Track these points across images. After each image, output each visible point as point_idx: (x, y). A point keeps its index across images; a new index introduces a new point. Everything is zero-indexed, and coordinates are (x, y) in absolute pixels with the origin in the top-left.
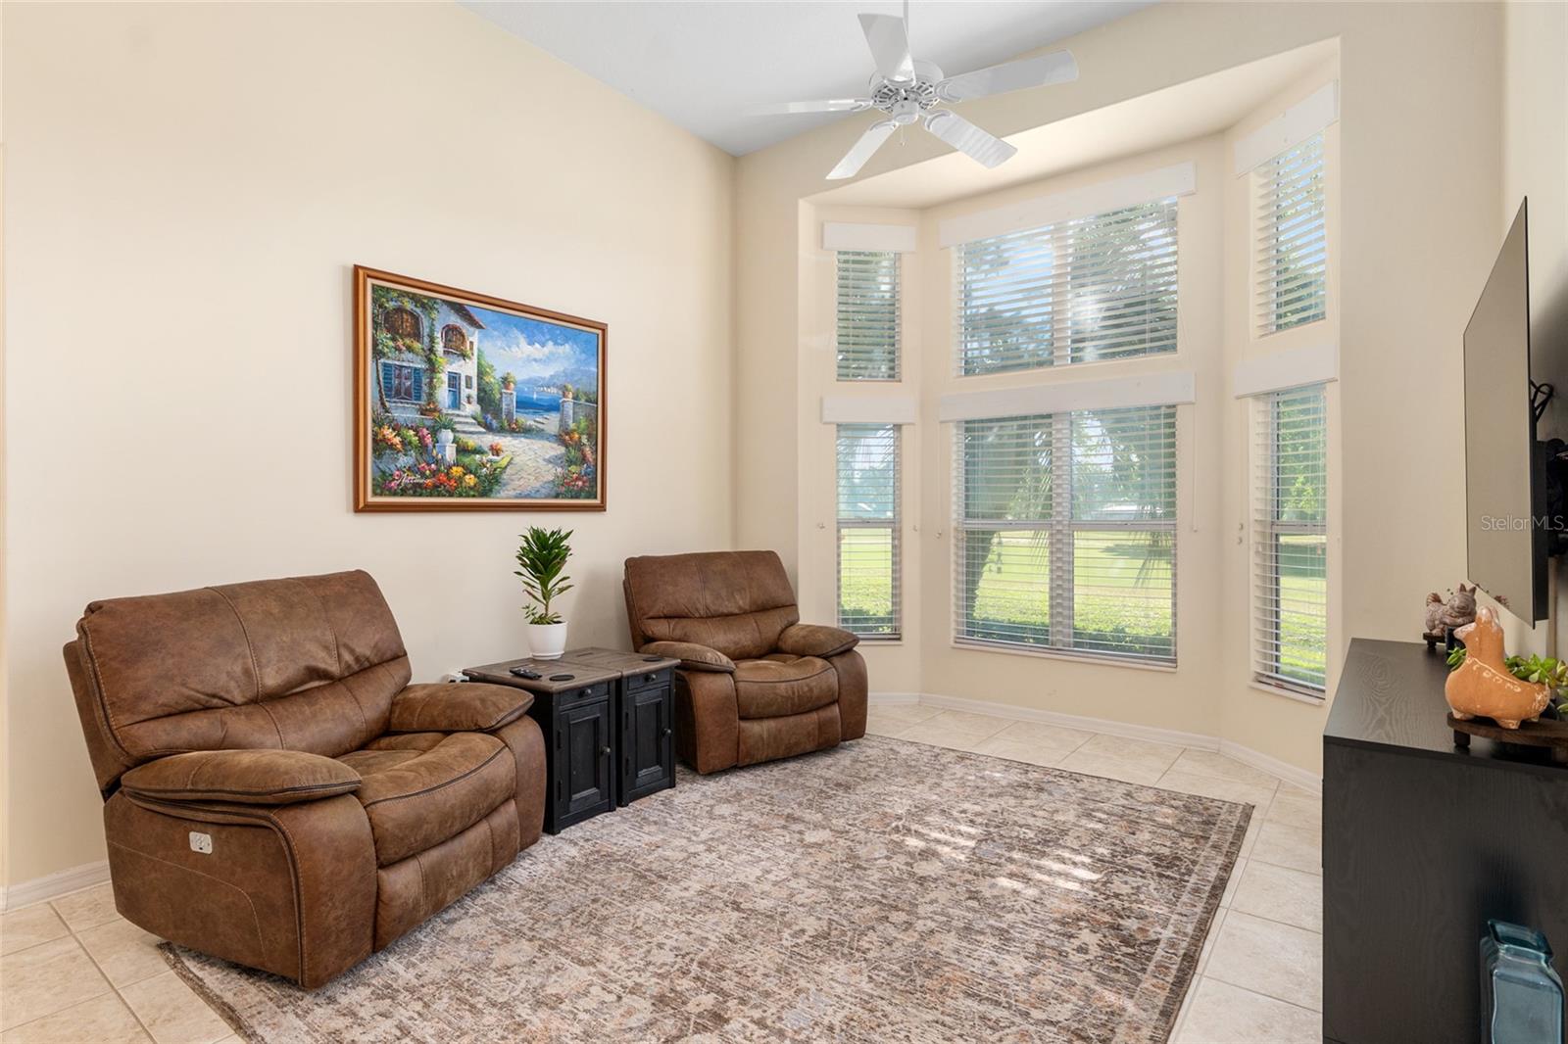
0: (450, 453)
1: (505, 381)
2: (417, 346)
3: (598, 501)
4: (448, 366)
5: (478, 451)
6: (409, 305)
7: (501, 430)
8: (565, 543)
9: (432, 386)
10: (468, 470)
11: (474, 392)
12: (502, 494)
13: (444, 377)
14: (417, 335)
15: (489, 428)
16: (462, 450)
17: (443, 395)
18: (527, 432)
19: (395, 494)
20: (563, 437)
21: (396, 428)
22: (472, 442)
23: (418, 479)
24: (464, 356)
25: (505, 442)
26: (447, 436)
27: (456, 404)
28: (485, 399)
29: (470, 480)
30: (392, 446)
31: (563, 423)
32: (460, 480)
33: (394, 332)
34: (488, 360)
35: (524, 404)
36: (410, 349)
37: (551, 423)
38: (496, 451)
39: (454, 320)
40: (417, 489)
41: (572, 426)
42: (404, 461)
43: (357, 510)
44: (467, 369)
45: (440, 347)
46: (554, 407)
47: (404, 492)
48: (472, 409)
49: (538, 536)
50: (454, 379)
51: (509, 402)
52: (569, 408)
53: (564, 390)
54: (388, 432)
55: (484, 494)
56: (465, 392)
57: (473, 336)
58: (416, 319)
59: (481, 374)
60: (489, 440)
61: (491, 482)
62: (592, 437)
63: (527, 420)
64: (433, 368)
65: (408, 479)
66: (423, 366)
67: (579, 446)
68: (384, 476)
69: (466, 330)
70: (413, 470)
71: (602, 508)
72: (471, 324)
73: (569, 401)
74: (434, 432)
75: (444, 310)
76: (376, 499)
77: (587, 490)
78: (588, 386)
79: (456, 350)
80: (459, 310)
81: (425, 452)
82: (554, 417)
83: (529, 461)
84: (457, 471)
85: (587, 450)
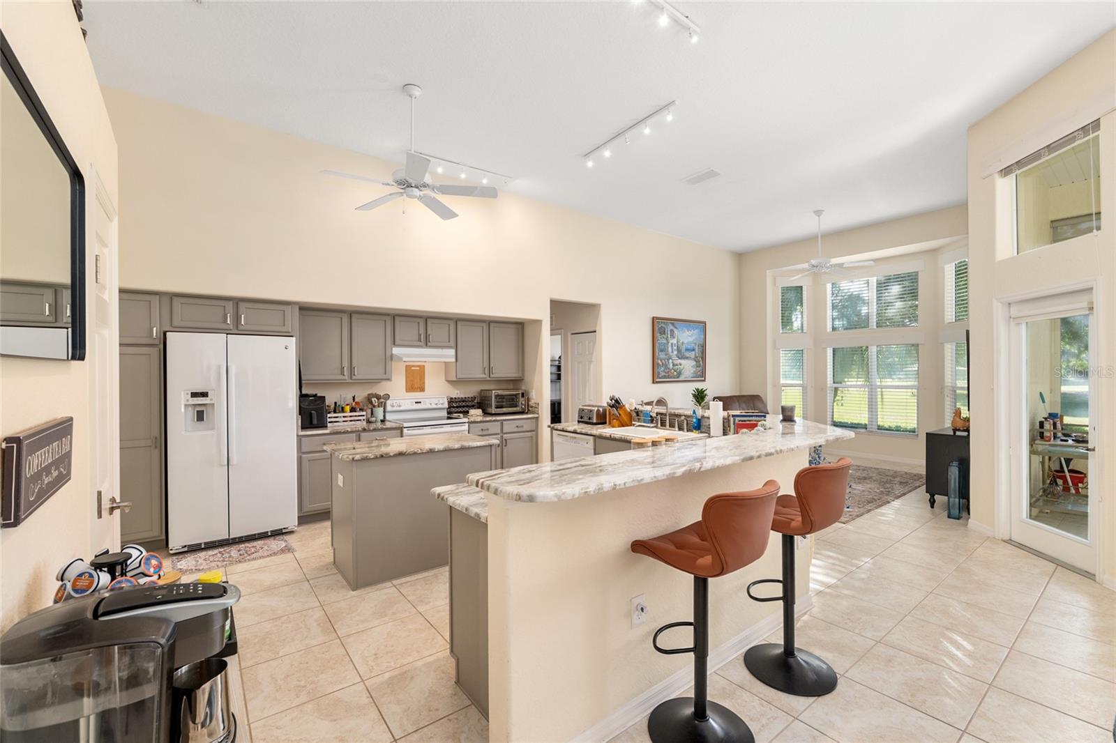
0: (671, 366)
1: (683, 343)
2: (665, 336)
3: (703, 379)
4: (671, 341)
5: (677, 365)
6: (663, 325)
8: (705, 392)
9: (668, 348)
10: (675, 371)
11: (676, 348)
12: (683, 376)
13: (670, 344)
14: (664, 334)
15: (680, 358)
16: (673, 365)
17: (670, 349)
18: (687, 358)
19: (660, 378)
20: (695, 359)
21: (661, 360)
22: (675, 362)
23: (665, 374)
24: (674, 338)
25: (682, 361)
26: (671, 361)
27: (672, 352)
28: (679, 350)
29: (675, 373)
30: (660, 365)
31: (695, 354)
32: (673, 373)
33: (661, 334)
34: (680, 338)
35: (687, 349)
36: (664, 338)
37: (692, 354)
38: (681, 365)
39: (672, 327)
40: (665, 377)
41: (697, 354)
42: (662, 369)
43: (653, 383)
44: (674, 341)
45: (669, 336)
46: (694, 350)
47: (662, 378)
48: (675, 353)
49: (697, 390)
50: (672, 344)
51: (683, 350)
52: (697, 349)
53: (696, 344)
54: (659, 361)
55: (678, 378)
56: (674, 348)
57: (676, 332)
58: (664, 329)
59: (677, 342)
60: (680, 361)
61: (679, 374)
62: (702, 358)
63: (687, 354)
64: (668, 343)
65: (663, 374)
66: (665, 341)
67: (699, 361)
68: (659, 373)
69: (675, 330)
70: (664, 371)
71: (704, 381)
72: (676, 328)
73: (697, 347)
74: (668, 360)
75: (670, 325)
76: (657, 380)
77: (701, 375)
78: (701, 342)
79: (673, 336)
80: (673, 324)
81: (666, 366)
82: (693, 352)
83: (688, 366)
84: (673, 371)
85: (701, 362)
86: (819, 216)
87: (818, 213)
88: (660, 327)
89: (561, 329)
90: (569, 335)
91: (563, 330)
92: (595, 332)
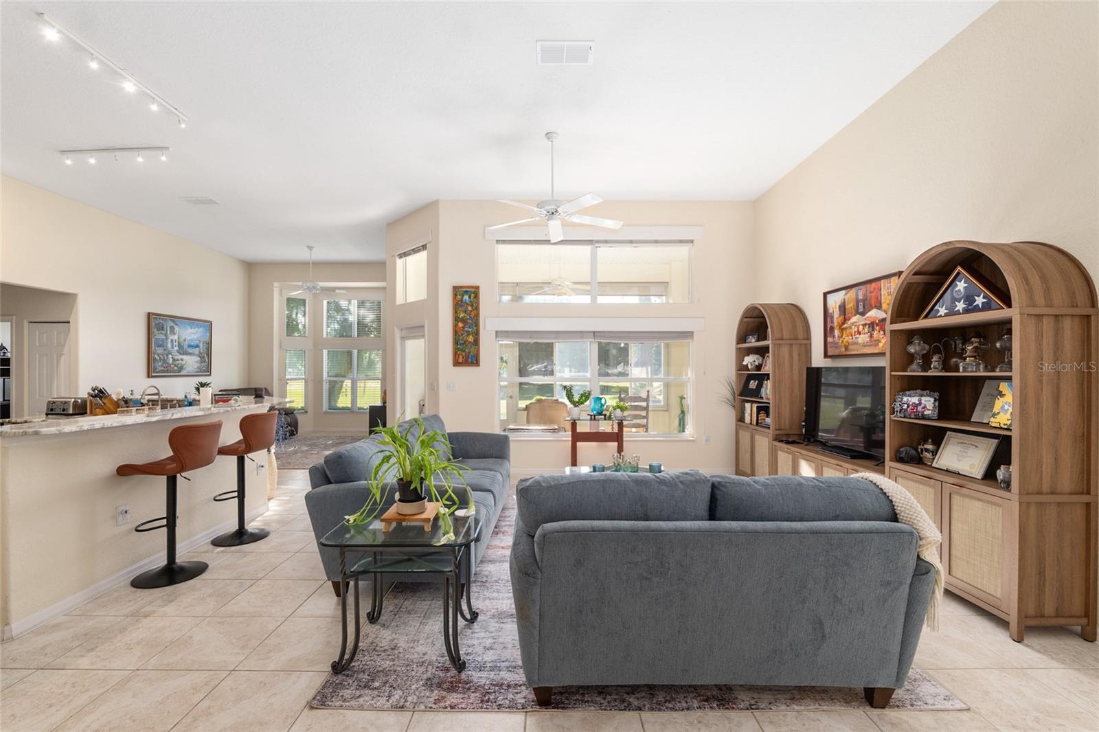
0: (171, 361)
1: (185, 340)
2: (163, 332)
3: (209, 374)
4: (171, 337)
5: (178, 360)
6: (161, 321)
7: (183, 354)
9: (167, 343)
10: (175, 366)
11: (177, 344)
12: (185, 371)
13: (170, 340)
14: (163, 329)
15: (180, 354)
16: (174, 360)
17: (169, 345)
18: (190, 354)
19: (157, 373)
20: (200, 355)
21: (158, 355)
22: (176, 358)
23: (163, 368)
24: (175, 334)
25: (184, 357)
26: (170, 356)
27: (173, 348)
28: (180, 346)
29: (176, 368)
30: (157, 360)
31: (200, 351)
32: (173, 368)
33: (158, 329)
34: (180, 335)
35: (190, 346)
36: (162, 333)
37: (196, 351)
38: (182, 360)
39: (172, 324)
40: (163, 371)
41: (202, 351)
42: (160, 364)
43: (148, 377)
44: (175, 337)
45: (169, 332)
46: (197, 346)
47: (159, 372)
48: (176, 348)
50: (172, 340)
51: (186, 346)
52: (201, 346)
53: (200, 342)
54: (156, 356)
55: (179, 372)
56: (175, 344)
57: (177, 328)
58: (163, 325)
59: (178, 338)
60: (181, 357)
61: (181, 368)
62: (208, 355)
63: (190, 350)
64: (167, 339)
65: (160, 369)
66: (164, 337)
67: (204, 357)
68: (155, 368)
69: (175, 326)
70: (162, 366)
71: (210, 375)
72: (177, 325)
73: (201, 344)
74: (167, 355)
75: (170, 321)
76: (153, 374)
77: (206, 369)
78: (207, 339)
79: (173, 331)
80: (173, 321)
81: (165, 361)
82: (197, 349)
83: (191, 362)
84: (173, 366)
85: (206, 359)
86: (311, 250)
87: (310, 248)
88: (155, 324)
89: (12, 315)
90: (26, 324)
91: (14, 317)
92: (69, 322)
